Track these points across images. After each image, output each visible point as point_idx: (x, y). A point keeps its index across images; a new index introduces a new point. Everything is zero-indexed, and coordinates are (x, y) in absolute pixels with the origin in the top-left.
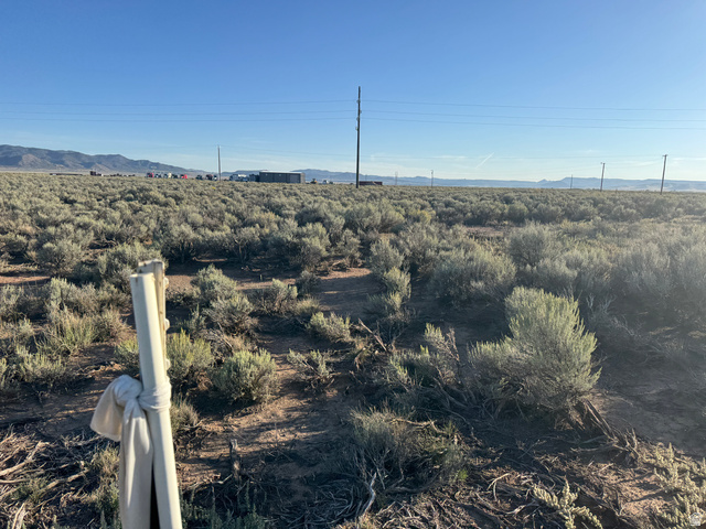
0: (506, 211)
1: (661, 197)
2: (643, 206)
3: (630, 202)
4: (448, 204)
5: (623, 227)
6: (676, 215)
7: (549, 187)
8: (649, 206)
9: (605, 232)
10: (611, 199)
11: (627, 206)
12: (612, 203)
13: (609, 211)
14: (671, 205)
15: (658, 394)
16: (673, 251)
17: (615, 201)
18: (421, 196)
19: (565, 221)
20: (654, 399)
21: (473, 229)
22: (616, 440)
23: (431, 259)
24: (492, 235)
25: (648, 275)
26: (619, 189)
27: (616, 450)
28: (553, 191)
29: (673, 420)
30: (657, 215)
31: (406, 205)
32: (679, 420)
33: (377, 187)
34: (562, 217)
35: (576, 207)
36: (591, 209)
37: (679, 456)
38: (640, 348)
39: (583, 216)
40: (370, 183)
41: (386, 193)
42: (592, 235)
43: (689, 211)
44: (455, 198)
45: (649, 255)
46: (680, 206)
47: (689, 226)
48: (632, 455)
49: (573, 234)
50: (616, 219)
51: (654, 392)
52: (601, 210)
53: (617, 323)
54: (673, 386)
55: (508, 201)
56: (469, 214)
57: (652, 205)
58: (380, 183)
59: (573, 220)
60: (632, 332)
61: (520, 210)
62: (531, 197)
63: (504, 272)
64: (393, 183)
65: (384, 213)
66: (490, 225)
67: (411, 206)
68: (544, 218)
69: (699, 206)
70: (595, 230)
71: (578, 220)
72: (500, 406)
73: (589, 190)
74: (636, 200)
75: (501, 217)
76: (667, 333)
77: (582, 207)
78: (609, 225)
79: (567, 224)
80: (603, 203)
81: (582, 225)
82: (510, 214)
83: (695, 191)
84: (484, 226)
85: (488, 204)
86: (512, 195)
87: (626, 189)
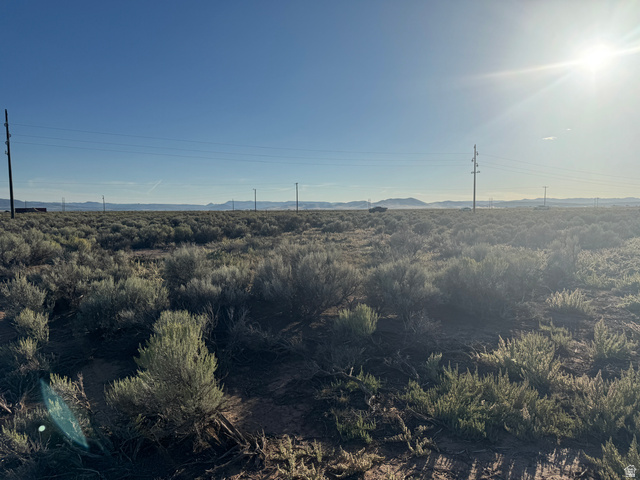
0: (172, 233)
1: (295, 215)
2: (283, 223)
3: (273, 220)
4: (116, 229)
5: (267, 241)
6: (305, 229)
7: (216, 210)
8: (287, 223)
9: (255, 246)
10: (260, 219)
11: (271, 223)
12: (260, 222)
13: (259, 228)
14: (301, 221)
15: (286, 386)
16: (295, 260)
17: (262, 219)
18: (89, 223)
19: (225, 239)
20: (282, 392)
21: (139, 253)
22: (248, 445)
23: (82, 292)
24: (158, 257)
25: (276, 282)
26: (268, 210)
27: (247, 457)
28: (216, 214)
29: (296, 408)
30: (292, 229)
31: (67, 234)
32: (300, 406)
33: (40, 214)
34: (222, 236)
35: (234, 227)
36: (244, 227)
37: (298, 443)
38: (273, 347)
39: (239, 234)
40: (32, 210)
41: (48, 220)
42: (245, 250)
43: (314, 225)
44: (124, 223)
45: (276, 266)
46: (308, 221)
47: (313, 236)
48: (261, 456)
49: (230, 250)
50: (264, 234)
51: (283, 385)
52: (254, 227)
53: (252, 330)
54: (297, 376)
55: (176, 223)
56: (136, 238)
57: (290, 222)
58: (44, 210)
59: (232, 238)
60: (265, 335)
61: (185, 232)
62: (197, 220)
63: (155, 297)
64: (61, 209)
65: (34, 243)
66: (158, 247)
67: (73, 233)
68: (201, 239)
69: (319, 221)
70: (247, 245)
71: (235, 237)
72: (139, 445)
73: (247, 211)
74: (278, 219)
75: (168, 239)
76: (295, 327)
77: (238, 227)
78: (256, 240)
79: (226, 242)
80: (255, 222)
81: (238, 241)
82: (176, 236)
83: (319, 209)
84: (152, 248)
85: (156, 228)
86: (179, 218)
87: (274, 209)
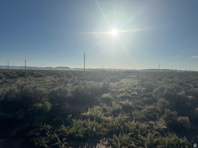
2: (19, 74)
3: (15, 73)
5: (12, 80)
6: (28, 76)
8: (21, 74)
9: (6, 82)
10: (10, 72)
11: (14, 74)
12: (10, 73)
13: (9, 76)
14: (26, 73)
16: (22, 87)
20: (14, 135)
25: (13, 96)
26: (13, 69)
29: (19, 140)
30: (23, 76)
32: (21, 139)
36: (2, 75)
38: (11, 119)
42: (2, 84)
43: (32, 75)
45: (14, 90)
46: (29, 73)
47: (31, 79)
50: (11, 78)
51: (15, 132)
52: (6, 75)
53: (2, 114)
54: (21, 129)
57: (22, 74)
60: (8, 115)
69: (33, 73)
70: (3, 82)
74: (17, 72)
76: (21, 111)
78: (8, 80)
80: (7, 73)
83: (34, 69)
